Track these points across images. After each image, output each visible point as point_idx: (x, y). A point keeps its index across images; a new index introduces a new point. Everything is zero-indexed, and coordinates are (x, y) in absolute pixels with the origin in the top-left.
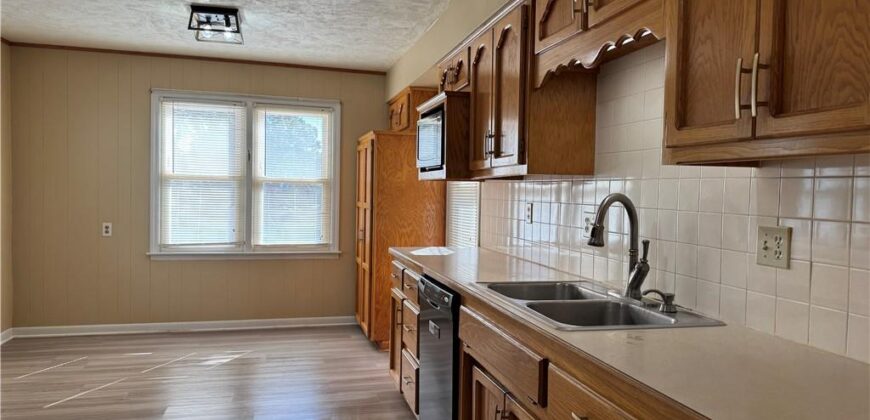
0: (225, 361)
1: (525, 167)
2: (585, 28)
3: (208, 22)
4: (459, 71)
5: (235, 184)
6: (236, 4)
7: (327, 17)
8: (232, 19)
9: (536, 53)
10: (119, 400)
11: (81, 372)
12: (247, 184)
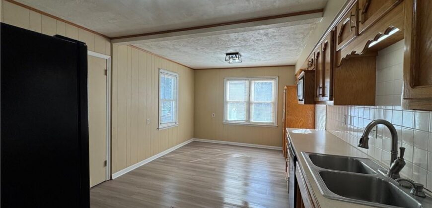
0: (238, 156)
1: (333, 102)
2: (358, 35)
3: (232, 57)
4: (312, 62)
5: (246, 103)
6: (237, 51)
7: (266, 50)
8: (237, 55)
9: (337, 50)
10: (206, 164)
11: (202, 153)
12: (249, 103)
